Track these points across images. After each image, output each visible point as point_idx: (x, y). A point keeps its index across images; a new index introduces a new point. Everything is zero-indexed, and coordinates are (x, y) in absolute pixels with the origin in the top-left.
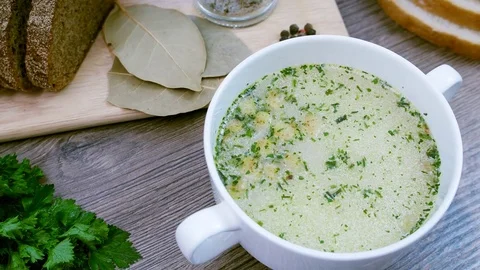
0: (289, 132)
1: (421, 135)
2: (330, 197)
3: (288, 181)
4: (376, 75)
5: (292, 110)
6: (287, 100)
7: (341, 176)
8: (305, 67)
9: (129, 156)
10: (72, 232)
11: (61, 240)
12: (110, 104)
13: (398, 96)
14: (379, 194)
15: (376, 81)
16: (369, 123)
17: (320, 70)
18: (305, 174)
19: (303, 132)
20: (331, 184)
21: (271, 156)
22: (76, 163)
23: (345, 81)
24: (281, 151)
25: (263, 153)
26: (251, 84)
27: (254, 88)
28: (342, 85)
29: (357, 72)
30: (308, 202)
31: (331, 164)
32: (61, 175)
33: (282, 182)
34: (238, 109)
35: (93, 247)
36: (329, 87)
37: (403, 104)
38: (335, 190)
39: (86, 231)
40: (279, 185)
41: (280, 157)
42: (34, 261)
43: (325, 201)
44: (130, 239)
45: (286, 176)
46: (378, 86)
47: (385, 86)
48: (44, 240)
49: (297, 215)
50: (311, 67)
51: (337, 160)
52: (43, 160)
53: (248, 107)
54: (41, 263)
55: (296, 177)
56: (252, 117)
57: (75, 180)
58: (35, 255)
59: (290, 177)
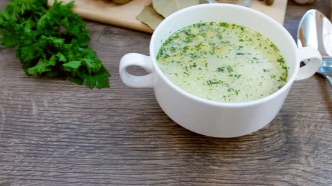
0: (208, 48)
1: (281, 78)
2: (210, 83)
3: (193, 68)
4: (273, 43)
5: (216, 40)
6: (217, 36)
7: (222, 76)
8: (234, 25)
9: (132, 46)
10: (85, 59)
11: (78, 60)
12: (137, 19)
13: (280, 56)
14: (237, 93)
15: (272, 46)
16: (255, 61)
17: (242, 29)
18: (204, 68)
19: (215, 51)
20: (215, 78)
21: (192, 54)
22: (107, 39)
23: (254, 39)
24: (199, 54)
25: (189, 51)
26: (203, 22)
27: (204, 25)
28: (251, 40)
29: (264, 38)
30: (196, 80)
31: (221, 70)
32: (98, 41)
33: (188, 66)
34: (189, 30)
35: (90, 71)
36: (243, 38)
37: (281, 61)
38: (215, 81)
39: (91, 63)
40: (186, 67)
41: (196, 56)
42: (60, 60)
43: (206, 83)
44: (109, 78)
45: (193, 64)
46: (272, 48)
47: (276, 49)
48: (71, 56)
49: (186, 83)
50: (237, 27)
51: (225, 69)
52: (94, 32)
53: (195, 31)
54: (63, 62)
55: (198, 67)
56: (194, 36)
57: (102, 45)
58: (62, 58)
59: (195, 66)
